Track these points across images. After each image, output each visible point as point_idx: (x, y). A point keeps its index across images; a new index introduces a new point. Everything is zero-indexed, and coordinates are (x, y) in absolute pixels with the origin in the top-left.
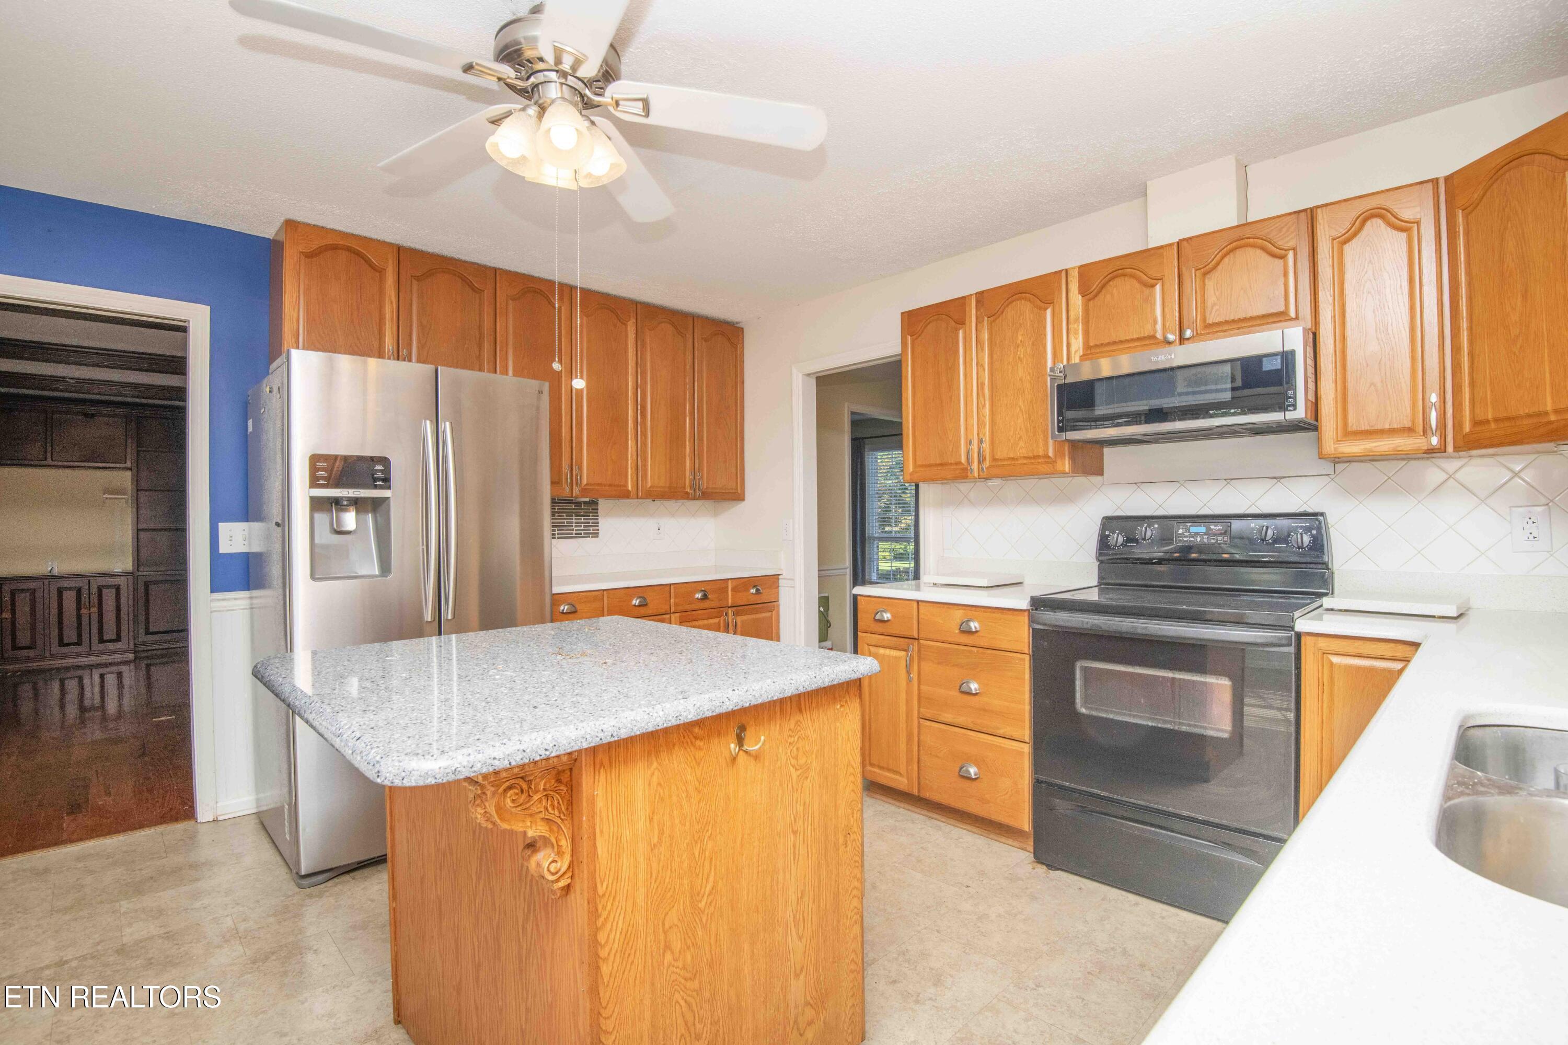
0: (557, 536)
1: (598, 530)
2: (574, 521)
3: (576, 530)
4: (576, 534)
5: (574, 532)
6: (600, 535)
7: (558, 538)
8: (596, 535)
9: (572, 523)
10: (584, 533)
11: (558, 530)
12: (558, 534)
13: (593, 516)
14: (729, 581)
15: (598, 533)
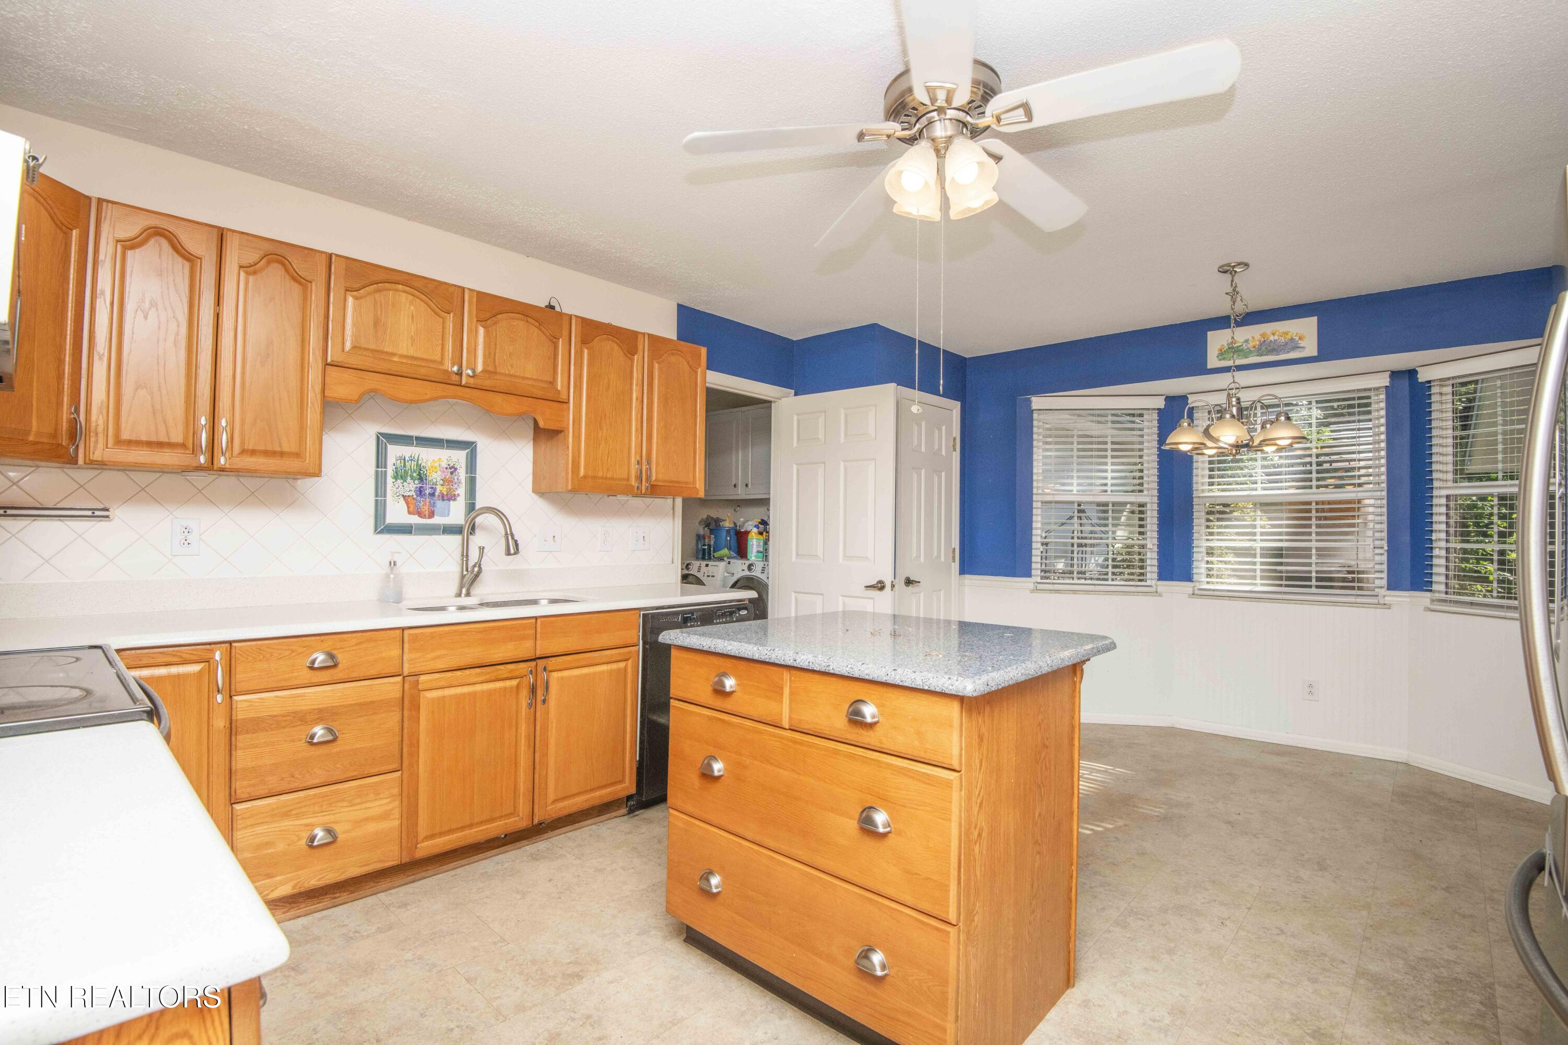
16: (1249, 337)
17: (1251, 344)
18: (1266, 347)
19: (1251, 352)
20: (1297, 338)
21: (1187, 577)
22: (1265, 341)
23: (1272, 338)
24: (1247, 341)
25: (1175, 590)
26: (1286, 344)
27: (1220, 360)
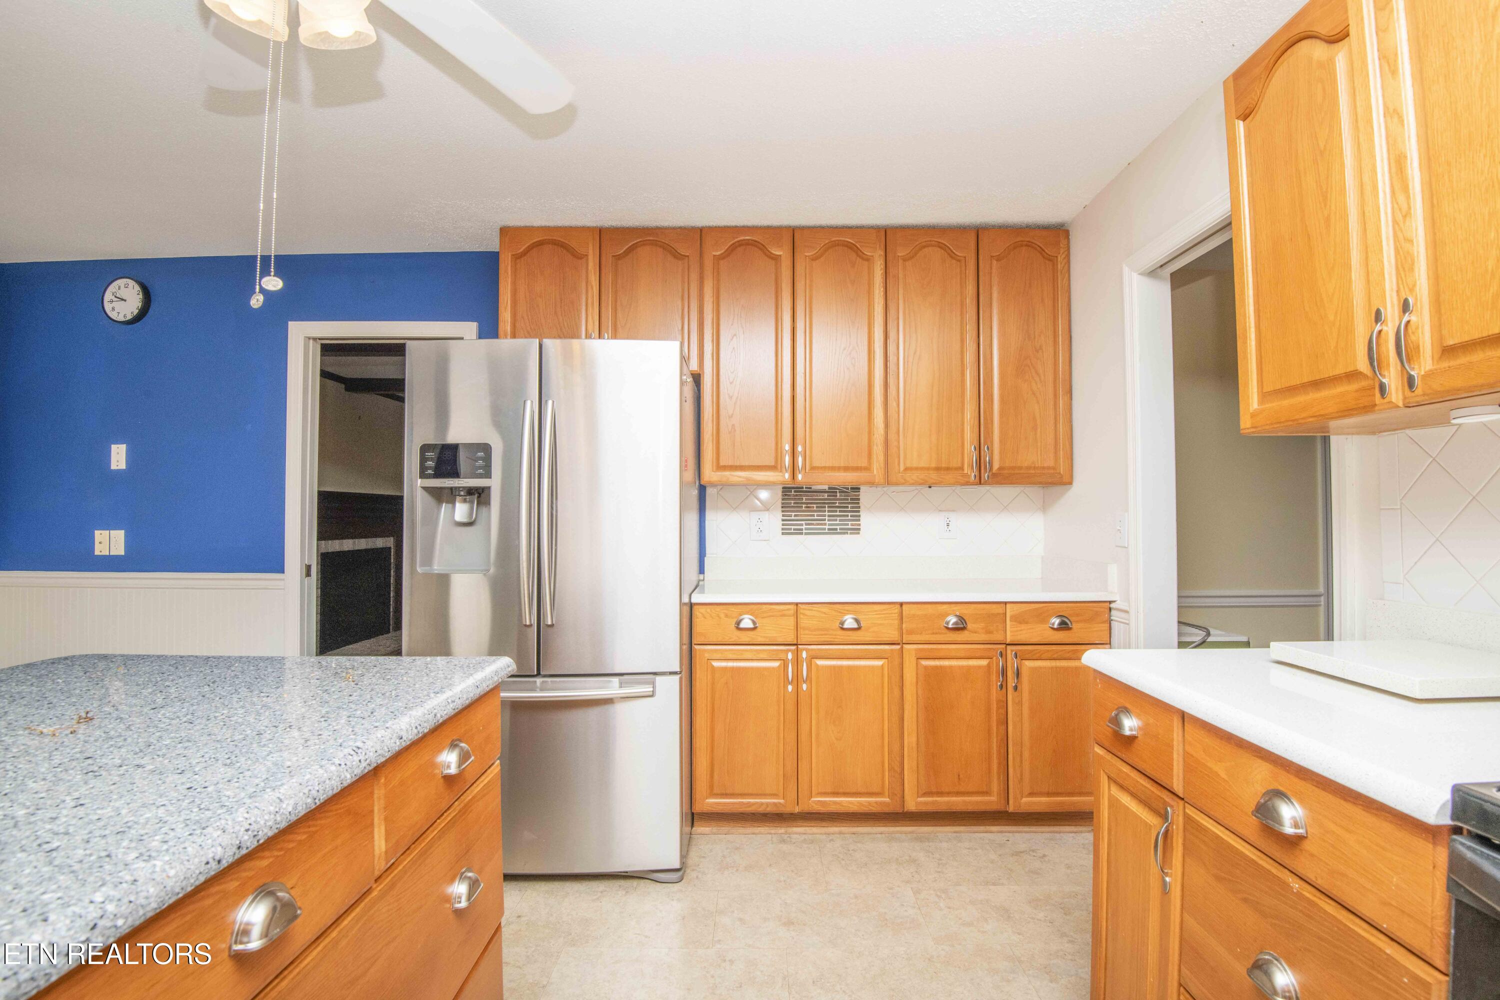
0: (804, 531)
1: (859, 525)
2: (827, 513)
3: (829, 525)
4: (829, 529)
5: (827, 527)
6: (861, 532)
7: (806, 534)
8: (856, 531)
9: (825, 516)
10: (840, 529)
11: (806, 524)
12: (806, 529)
13: (852, 507)
14: (1008, 605)
15: (859, 529)
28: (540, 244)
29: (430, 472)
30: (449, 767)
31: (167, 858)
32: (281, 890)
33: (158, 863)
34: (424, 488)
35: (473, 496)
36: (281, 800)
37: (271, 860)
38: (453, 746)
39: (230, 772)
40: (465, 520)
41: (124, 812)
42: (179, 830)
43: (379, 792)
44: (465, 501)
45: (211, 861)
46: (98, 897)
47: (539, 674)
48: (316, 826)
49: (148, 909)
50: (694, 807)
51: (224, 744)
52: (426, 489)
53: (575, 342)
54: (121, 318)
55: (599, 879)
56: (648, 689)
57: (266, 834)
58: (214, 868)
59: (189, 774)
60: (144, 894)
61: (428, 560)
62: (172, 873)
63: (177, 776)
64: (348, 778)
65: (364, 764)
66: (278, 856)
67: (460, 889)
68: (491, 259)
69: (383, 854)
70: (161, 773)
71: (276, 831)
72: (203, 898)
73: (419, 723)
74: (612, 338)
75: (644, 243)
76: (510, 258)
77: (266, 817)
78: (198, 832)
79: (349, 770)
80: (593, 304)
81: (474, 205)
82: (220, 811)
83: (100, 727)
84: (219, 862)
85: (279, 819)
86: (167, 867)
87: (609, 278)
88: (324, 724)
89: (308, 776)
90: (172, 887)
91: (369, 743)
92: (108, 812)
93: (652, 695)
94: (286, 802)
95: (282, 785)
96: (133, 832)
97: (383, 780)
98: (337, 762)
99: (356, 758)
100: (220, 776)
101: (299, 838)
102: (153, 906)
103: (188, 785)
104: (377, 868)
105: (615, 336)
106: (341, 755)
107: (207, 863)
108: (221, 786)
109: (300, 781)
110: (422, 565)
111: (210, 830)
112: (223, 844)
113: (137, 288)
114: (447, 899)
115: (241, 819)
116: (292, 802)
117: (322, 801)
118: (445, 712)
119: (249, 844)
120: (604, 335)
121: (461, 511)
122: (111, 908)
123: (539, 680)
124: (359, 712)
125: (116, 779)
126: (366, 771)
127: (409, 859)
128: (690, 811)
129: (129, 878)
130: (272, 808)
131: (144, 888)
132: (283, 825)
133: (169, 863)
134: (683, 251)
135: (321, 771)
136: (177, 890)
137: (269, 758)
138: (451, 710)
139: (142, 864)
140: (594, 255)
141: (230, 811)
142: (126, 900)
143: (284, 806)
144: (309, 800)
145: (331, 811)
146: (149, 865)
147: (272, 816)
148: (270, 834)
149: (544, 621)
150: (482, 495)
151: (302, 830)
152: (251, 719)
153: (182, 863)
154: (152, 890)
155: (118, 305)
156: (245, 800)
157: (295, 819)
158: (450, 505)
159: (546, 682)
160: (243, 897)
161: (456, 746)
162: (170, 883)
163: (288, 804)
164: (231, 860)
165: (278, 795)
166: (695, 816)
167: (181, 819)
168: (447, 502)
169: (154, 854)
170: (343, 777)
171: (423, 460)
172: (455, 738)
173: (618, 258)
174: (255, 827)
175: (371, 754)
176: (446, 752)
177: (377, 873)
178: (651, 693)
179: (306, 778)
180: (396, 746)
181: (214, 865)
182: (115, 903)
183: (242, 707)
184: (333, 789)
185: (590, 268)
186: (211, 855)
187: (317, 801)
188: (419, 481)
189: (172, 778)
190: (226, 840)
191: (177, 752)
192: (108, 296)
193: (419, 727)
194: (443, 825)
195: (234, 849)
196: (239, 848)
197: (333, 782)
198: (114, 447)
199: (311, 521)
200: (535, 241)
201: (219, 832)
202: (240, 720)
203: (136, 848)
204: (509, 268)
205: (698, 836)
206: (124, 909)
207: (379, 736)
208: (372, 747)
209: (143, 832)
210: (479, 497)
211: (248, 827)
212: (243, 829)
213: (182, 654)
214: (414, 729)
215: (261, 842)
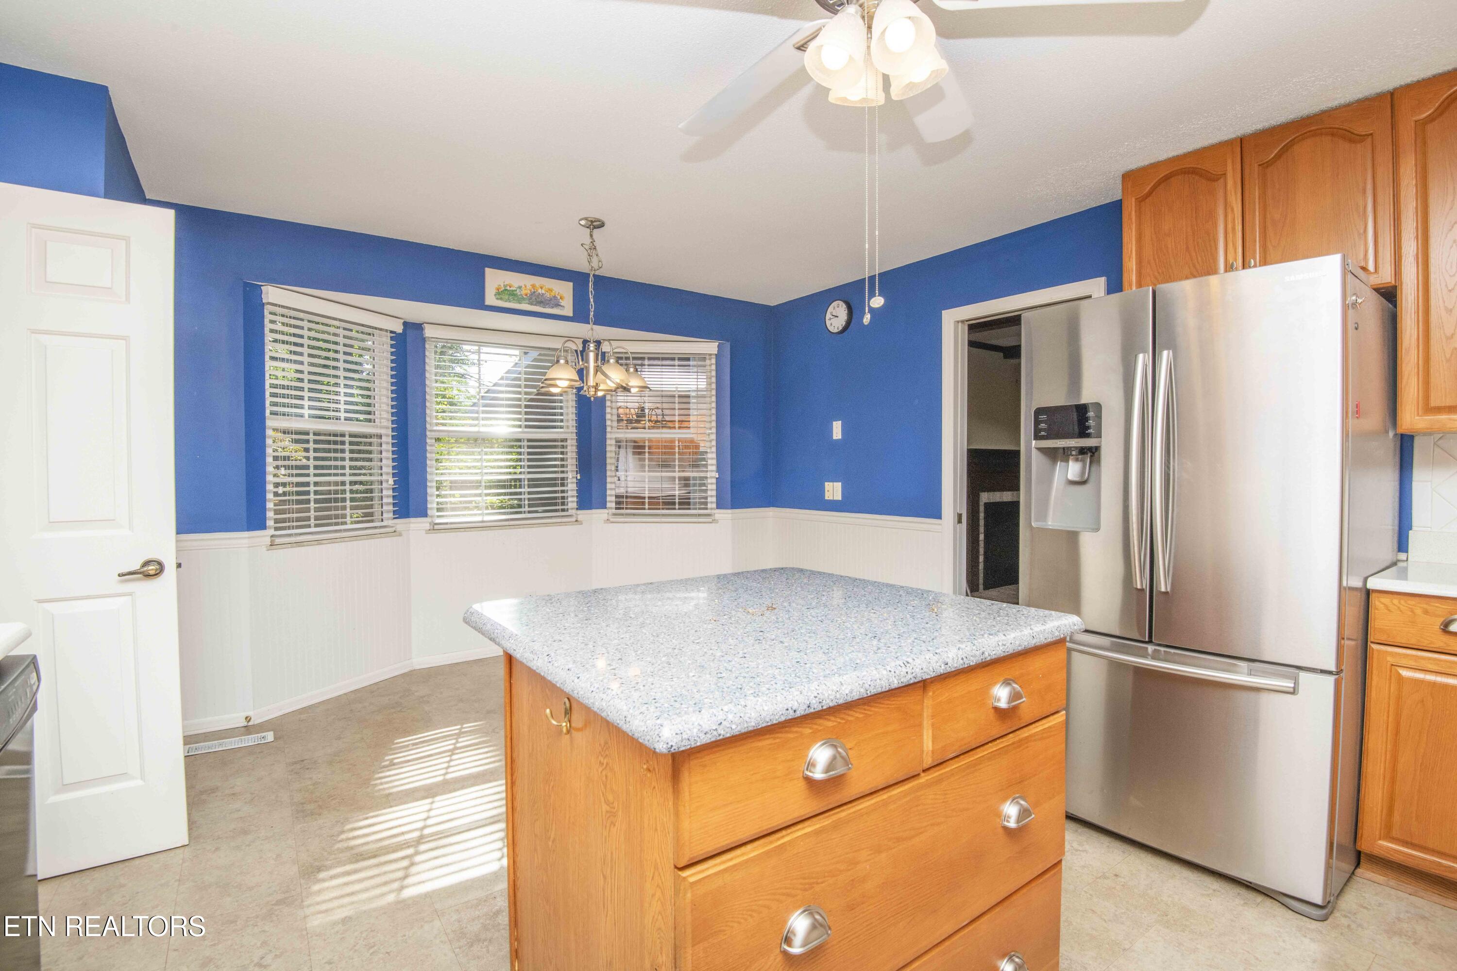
16: (522, 284)
17: (523, 292)
18: (536, 298)
19: (524, 299)
20: (559, 297)
21: (423, 513)
22: (534, 292)
23: (540, 291)
24: (520, 287)
25: (415, 525)
26: (551, 300)
27: (497, 299)
28: (1167, 178)
29: (1043, 433)
30: (999, 700)
31: (765, 698)
32: (841, 747)
33: (760, 700)
34: (1039, 449)
35: (1085, 456)
36: (842, 684)
37: (835, 724)
38: (1007, 682)
39: (824, 658)
40: (1077, 479)
41: (760, 667)
42: (779, 685)
43: (929, 702)
44: (1077, 460)
45: (790, 709)
46: (726, 708)
47: (1150, 642)
48: (871, 711)
49: (750, 725)
50: (1358, 844)
51: (831, 640)
52: (1041, 450)
53: (1213, 280)
54: (836, 331)
55: (1214, 876)
56: (1289, 684)
57: (828, 704)
58: (791, 715)
59: (802, 654)
60: (748, 715)
61: (1043, 516)
62: (766, 708)
63: (796, 653)
64: (895, 684)
65: (909, 676)
66: (840, 723)
67: (1011, 811)
68: (1115, 209)
69: (930, 752)
70: (789, 650)
71: (836, 704)
72: (787, 732)
73: (966, 655)
74: (1260, 266)
75: (1303, 137)
76: (1133, 203)
77: (830, 692)
78: (787, 689)
79: (897, 677)
80: (1234, 229)
81: (1091, 162)
82: (804, 680)
83: (776, 614)
84: (795, 711)
85: (838, 696)
86: (764, 704)
87: (1255, 193)
88: (897, 640)
89: (865, 673)
90: (765, 717)
91: (918, 661)
92: (753, 664)
93: (1294, 692)
94: (845, 686)
95: (847, 674)
96: (758, 679)
97: (931, 694)
98: (889, 669)
99: (904, 670)
100: (817, 659)
101: (857, 715)
102: (752, 725)
103: (799, 660)
104: (925, 761)
105: (1264, 262)
106: (893, 664)
107: (787, 710)
108: (814, 665)
109: (859, 675)
110: (1037, 521)
111: (793, 689)
112: (799, 701)
113: (844, 306)
114: (998, 814)
115: (813, 688)
116: (849, 688)
117: (872, 694)
118: (994, 653)
119: (815, 706)
120: (1250, 262)
121: (1073, 469)
122: (730, 717)
123: (1151, 648)
124: (924, 637)
125: (768, 647)
126: (912, 682)
127: (957, 766)
128: (1352, 846)
129: (743, 703)
130: (834, 688)
131: (749, 711)
132: (841, 701)
133: (766, 701)
134: (1362, 131)
135: (875, 672)
136: (768, 720)
137: (850, 655)
138: (1000, 651)
139: (752, 698)
140: (1233, 170)
141: (809, 681)
142: (738, 715)
143: (843, 688)
144: (862, 690)
145: (883, 704)
146: (755, 699)
147: (834, 693)
148: (831, 704)
149: (1157, 587)
150: (1096, 454)
151: (858, 710)
152: (855, 626)
153: (772, 704)
154: (753, 714)
155: (834, 321)
156: (821, 678)
157: (850, 700)
158: (1063, 464)
159: (1159, 650)
160: (816, 742)
161: (1009, 684)
162: (764, 714)
163: (845, 689)
164: (803, 713)
165: (841, 680)
166: (1362, 855)
167: (783, 679)
168: (1062, 461)
169: (760, 694)
170: (891, 680)
171: (1037, 422)
172: (1008, 677)
173: (1265, 166)
174: (821, 696)
175: (918, 670)
176: (999, 686)
177: (926, 766)
178: (1292, 690)
179: (863, 674)
180: (942, 670)
181: (791, 712)
182: (733, 715)
183: (856, 617)
184: (882, 688)
185: (1229, 188)
186: (790, 706)
187: (868, 692)
188: (1034, 442)
189: (793, 654)
190: (801, 699)
191: (805, 638)
192: (828, 316)
193: (965, 659)
194: (995, 749)
195: (805, 707)
196: (809, 707)
197: (882, 682)
198: (834, 423)
199: (961, 476)
200: (1161, 176)
201: (798, 693)
202: (849, 626)
203: (755, 689)
204: (1133, 213)
205: (1365, 881)
206: (737, 720)
207: (927, 657)
208: (920, 664)
209: (762, 680)
210: (1091, 456)
211: (816, 695)
212: (813, 695)
213: (842, 575)
214: (960, 659)
215: (824, 708)
